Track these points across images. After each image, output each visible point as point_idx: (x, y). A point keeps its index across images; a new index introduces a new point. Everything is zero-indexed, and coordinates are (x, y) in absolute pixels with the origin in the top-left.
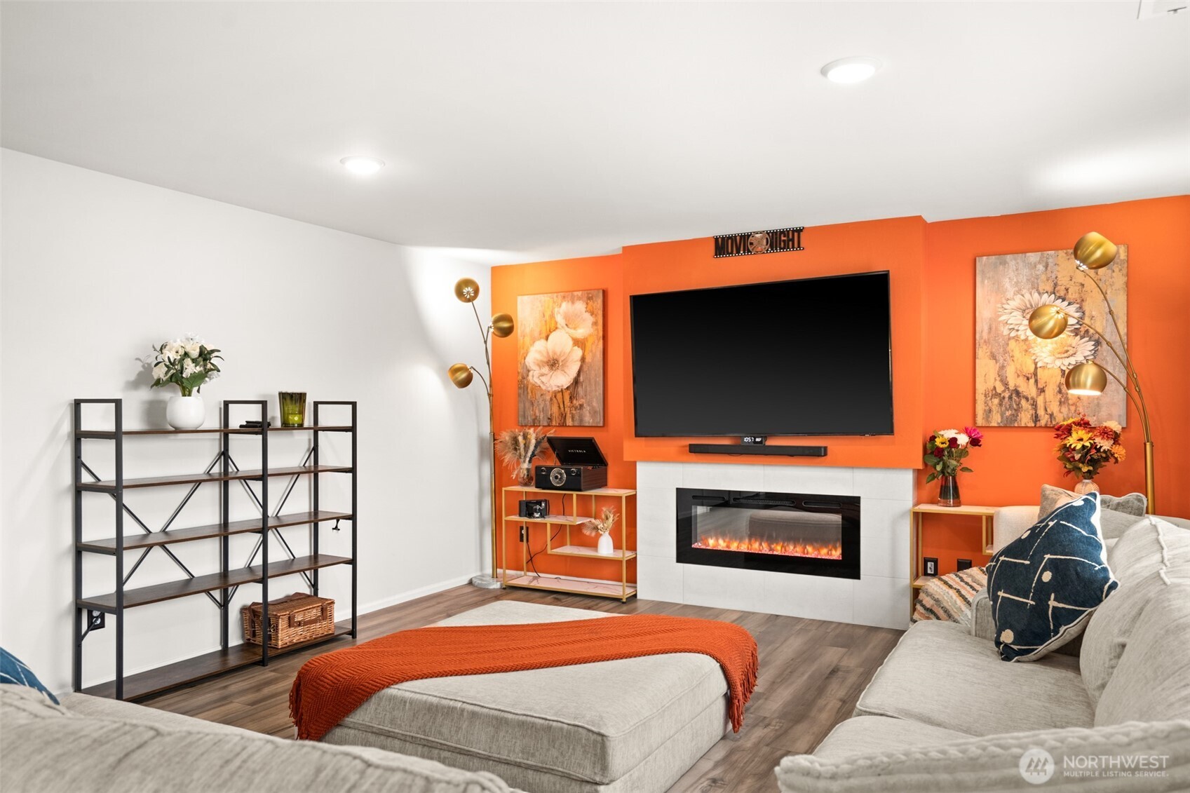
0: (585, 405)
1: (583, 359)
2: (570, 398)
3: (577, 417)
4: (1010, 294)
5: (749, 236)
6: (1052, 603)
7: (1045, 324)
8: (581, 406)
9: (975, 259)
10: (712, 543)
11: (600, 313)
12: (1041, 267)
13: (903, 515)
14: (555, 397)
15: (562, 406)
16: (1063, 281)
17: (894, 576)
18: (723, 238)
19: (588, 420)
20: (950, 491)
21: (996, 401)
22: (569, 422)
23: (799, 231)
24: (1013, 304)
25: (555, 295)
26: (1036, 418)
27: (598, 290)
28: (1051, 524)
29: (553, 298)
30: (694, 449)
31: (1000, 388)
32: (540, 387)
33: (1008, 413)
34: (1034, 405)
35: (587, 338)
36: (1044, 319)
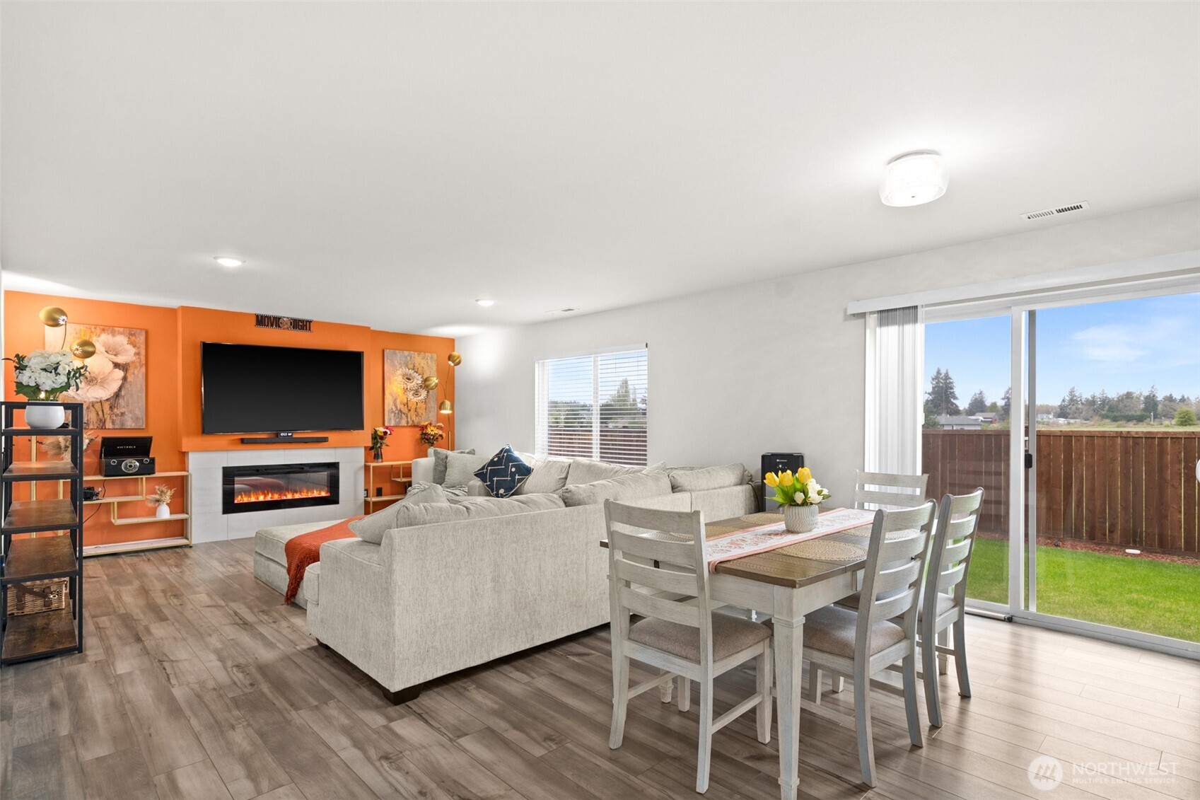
0: (126, 413)
1: (125, 379)
2: (111, 407)
3: (118, 422)
4: (398, 368)
5: (279, 318)
6: (517, 477)
7: (431, 384)
8: (123, 414)
9: (383, 350)
10: (246, 500)
11: (143, 346)
12: (409, 358)
13: (360, 469)
14: (93, 406)
15: (100, 413)
16: (417, 365)
17: (356, 499)
18: (262, 316)
19: (130, 423)
20: (377, 456)
21: (393, 415)
22: (109, 425)
23: (310, 322)
24: (399, 372)
25: (93, 327)
26: (408, 423)
27: (141, 329)
28: (505, 454)
29: (90, 329)
30: (243, 441)
31: (394, 409)
32: (74, 397)
33: (398, 420)
34: (407, 417)
35: (129, 364)
36: (431, 382)
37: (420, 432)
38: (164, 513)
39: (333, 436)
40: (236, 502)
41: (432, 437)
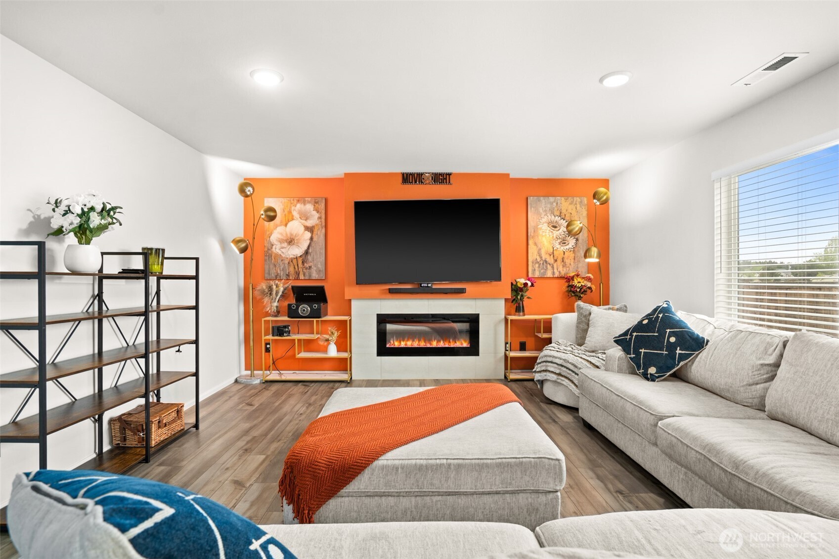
0: (312, 267)
1: (311, 239)
2: (303, 262)
3: (307, 274)
4: (543, 216)
5: (422, 174)
6: (678, 351)
7: (574, 229)
8: (310, 267)
9: (527, 198)
10: (396, 344)
11: (323, 212)
12: (555, 204)
13: (500, 322)
14: (292, 261)
15: (296, 267)
16: (564, 211)
17: (496, 353)
18: (407, 174)
19: (315, 275)
20: (519, 309)
21: (537, 265)
22: (302, 277)
23: (450, 174)
24: (544, 220)
25: (292, 199)
26: (554, 273)
27: (322, 198)
28: (661, 315)
29: (290, 201)
30: (391, 291)
31: (539, 260)
32: (281, 255)
33: (542, 271)
34: (553, 267)
35: (314, 226)
36: (575, 226)
37: (567, 284)
38: (333, 352)
39: (469, 287)
40: (388, 346)
41: (578, 290)
